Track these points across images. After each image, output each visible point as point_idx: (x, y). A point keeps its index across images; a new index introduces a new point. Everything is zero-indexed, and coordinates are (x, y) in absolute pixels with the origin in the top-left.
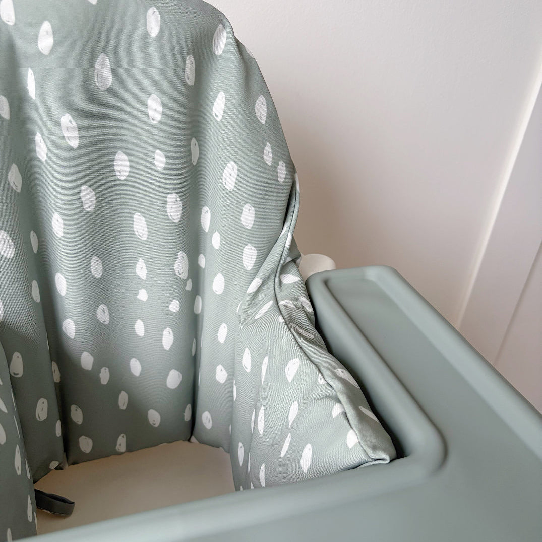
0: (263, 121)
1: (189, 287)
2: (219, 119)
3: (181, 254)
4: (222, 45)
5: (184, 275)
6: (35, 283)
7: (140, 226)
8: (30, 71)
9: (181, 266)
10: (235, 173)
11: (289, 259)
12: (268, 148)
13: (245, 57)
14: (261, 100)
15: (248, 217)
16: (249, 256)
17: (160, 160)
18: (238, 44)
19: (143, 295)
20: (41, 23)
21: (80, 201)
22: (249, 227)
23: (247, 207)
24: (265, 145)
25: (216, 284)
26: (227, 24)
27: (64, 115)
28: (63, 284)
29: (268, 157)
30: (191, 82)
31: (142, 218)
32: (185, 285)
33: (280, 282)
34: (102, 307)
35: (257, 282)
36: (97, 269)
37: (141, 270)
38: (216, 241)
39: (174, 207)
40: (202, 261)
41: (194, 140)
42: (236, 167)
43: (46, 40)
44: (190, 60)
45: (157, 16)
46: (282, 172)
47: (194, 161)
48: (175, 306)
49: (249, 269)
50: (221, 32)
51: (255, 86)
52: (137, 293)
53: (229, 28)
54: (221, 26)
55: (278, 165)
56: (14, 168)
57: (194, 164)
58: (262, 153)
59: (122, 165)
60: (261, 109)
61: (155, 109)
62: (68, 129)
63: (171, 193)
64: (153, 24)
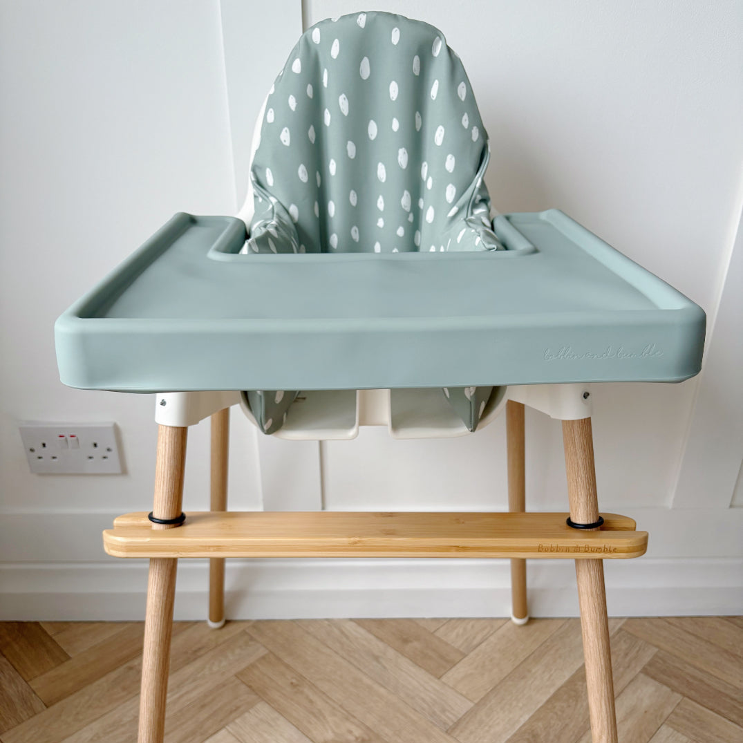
0: (463, 99)
1: (411, 218)
2: (434, 99)
3: (406, 193)
4: (438, 50)
5: (408, 209)
6: (316, 204)
7: (381, 172)
8: (326, 70)
9: (405, 201)
10: (443, 133)
11: (479, 197)
12: (466, 117)
13: (453, 56)
14: (463, 84)
15: (450, 164)
16: (450, 192)
17: (396, 125)
18: (449, 50)
19: (381, 223)
20: (334, 40)
21: (347, 151)
22: (451, 171)
23: (450, 156)
24: (463, 115)
25: (429, 216)
26: (442, 36)
27: (341, 94)
28: (332, 208)
29: (465, 122)
30: (417, 73)
31: (383, 167)
32: (408, 216)
33: (472, 214)
34: (355, 228)
35: (455, 209)
36: (353, 199)
37: (381, 204)
38: (429, 184)
39: (403, 158)
40: (421, 203)
41: (418, 114)
42: (443, 130)
43: (335, 50)
44: (416, 59)
45: (398, 32)
46: (475, 134)
47: (418, 128)
48: (401, 232)
49: (450, 202)
50: (438, 42)
51: (459, 75)
52: (377, 222)
53: (443, 39)
54: (438, 38)
55: (472, 129)
56: (312, 128)
57: (418, 130)
58: (461, 119)
59: (373, 130)
60: (462, 91)
61: (394, 90)
62: (344, 104)
63: (401, 148)
64: (396, 36)
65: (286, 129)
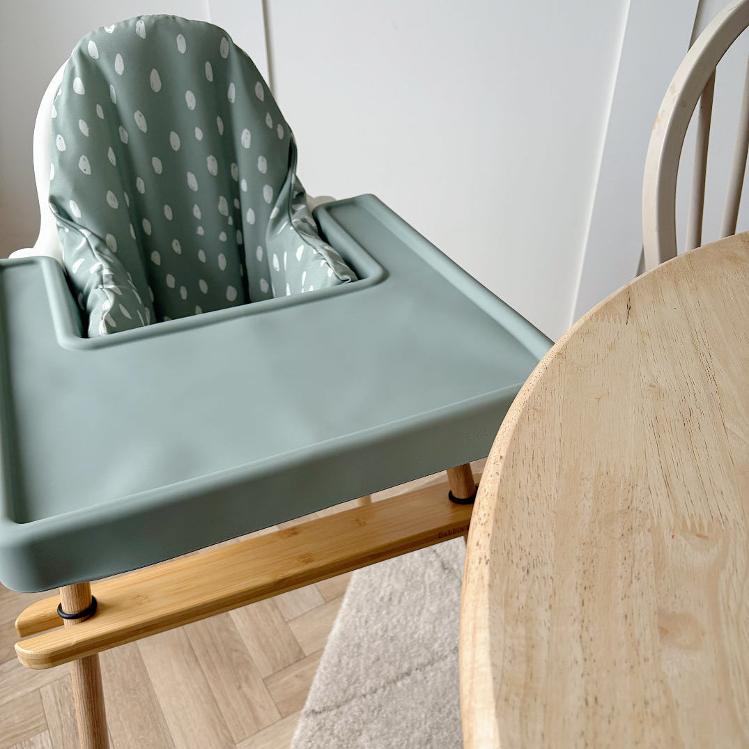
0: (262, 99)
1: (230, 222)
2: (232, 102)
3: (222, 198)
4: (227, 51)
5: (226, 213)
7: (192, 181)
8: (112, 87)
9: (223, 206)
10: (249, 136)
12: (268, 117)
14: (259, 86)
15: (262, 165)
16: (267, 193)
17: (199, 134)
19: (200, 231)
20: (115, 56)
21: (153, 167)
22: (264, 172)
23: (260, 158)
24: (266, 115)
25: (249, 217)
26: (227, 37)
27: (136, 112)
28: (148, 227)
29: (269, 123)
30: (211, 79)
31: (193, 176)
32: (227, 220)
33: (293, 211)
34: (176, 242)
35: (275, 211)
36: (169, 214)
37: (197, 212)
38: (244, 186)
39: (212, 165)
40: (237, 204)
41: (218, 119)
42: (248, 132)
43: (120, 65)
44: (208, 65)
45: (183, 40)
46: (281, 133)
47: (221, 132)
48: (223, 237)
49: (269, 202)
50: (224, 43)
52: (197, 230)
54: (224, 38)
55: (277, 127)
56: (110, 150)
57: (222, 134)
58: (265, 120)
59: (175, 142)
60: (259, 92)
61: (190, 100)
62: (140, 121)
63: (209, 156)
64: (181, 45)
65: (83, 157)
